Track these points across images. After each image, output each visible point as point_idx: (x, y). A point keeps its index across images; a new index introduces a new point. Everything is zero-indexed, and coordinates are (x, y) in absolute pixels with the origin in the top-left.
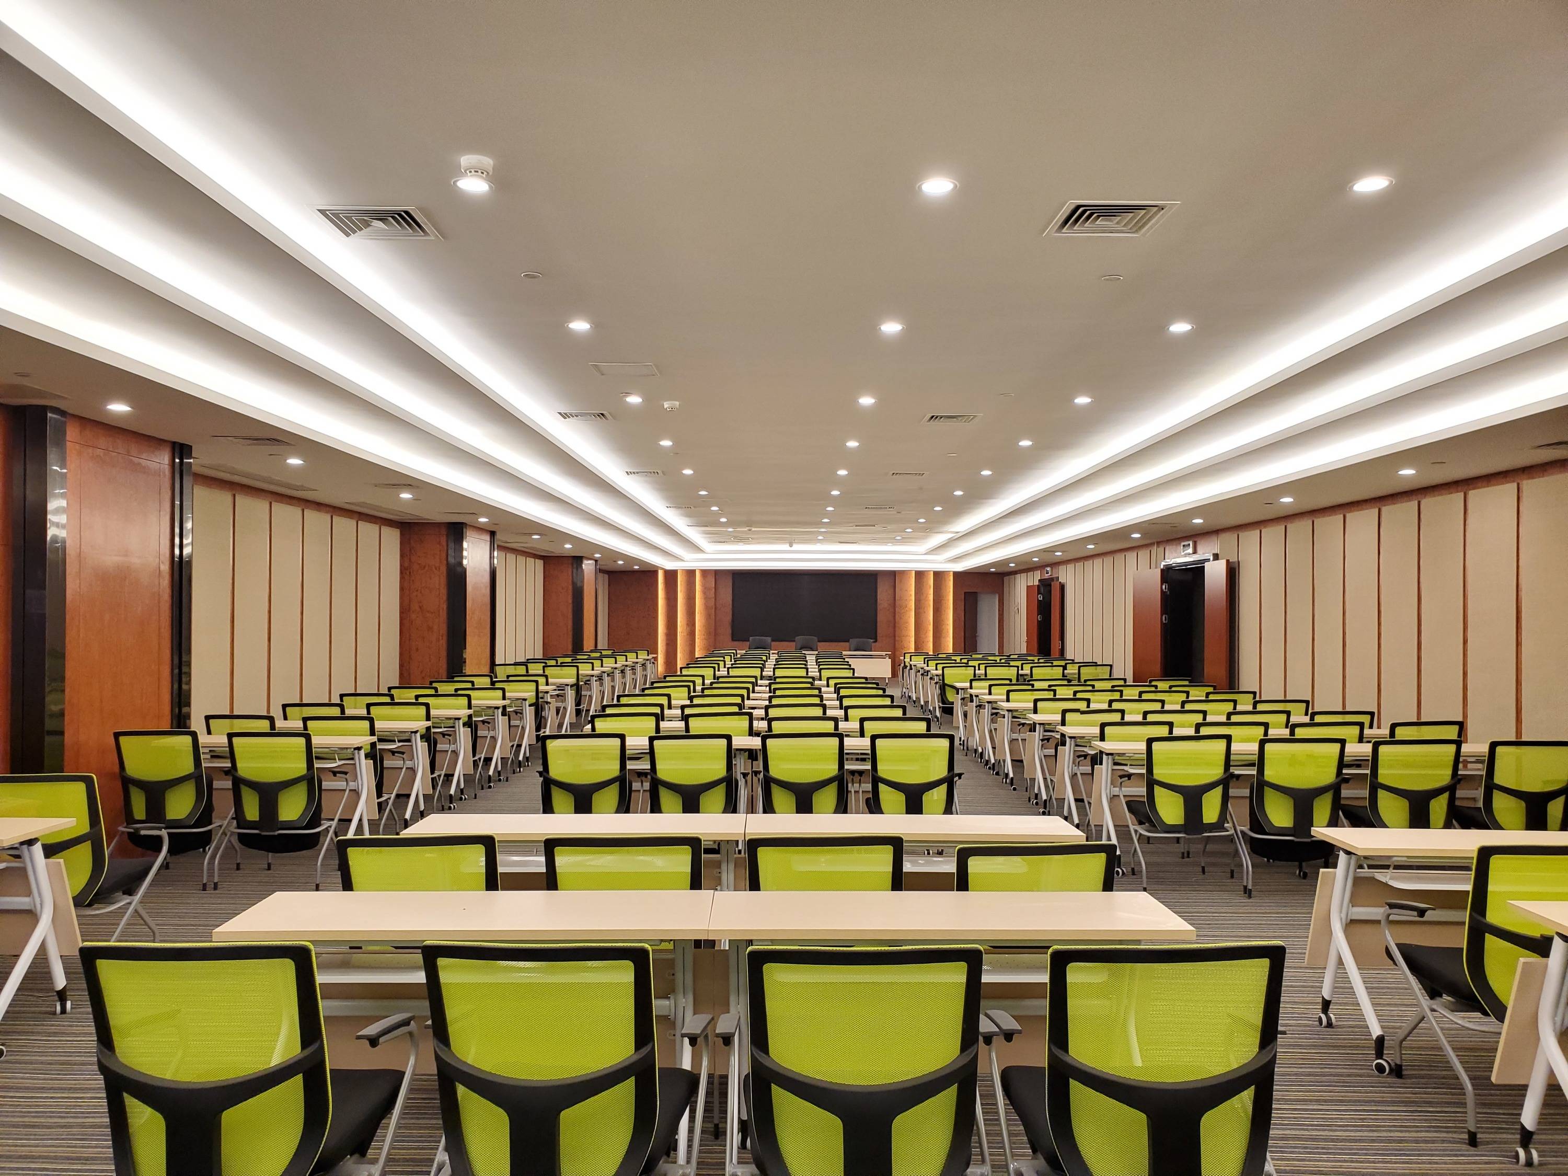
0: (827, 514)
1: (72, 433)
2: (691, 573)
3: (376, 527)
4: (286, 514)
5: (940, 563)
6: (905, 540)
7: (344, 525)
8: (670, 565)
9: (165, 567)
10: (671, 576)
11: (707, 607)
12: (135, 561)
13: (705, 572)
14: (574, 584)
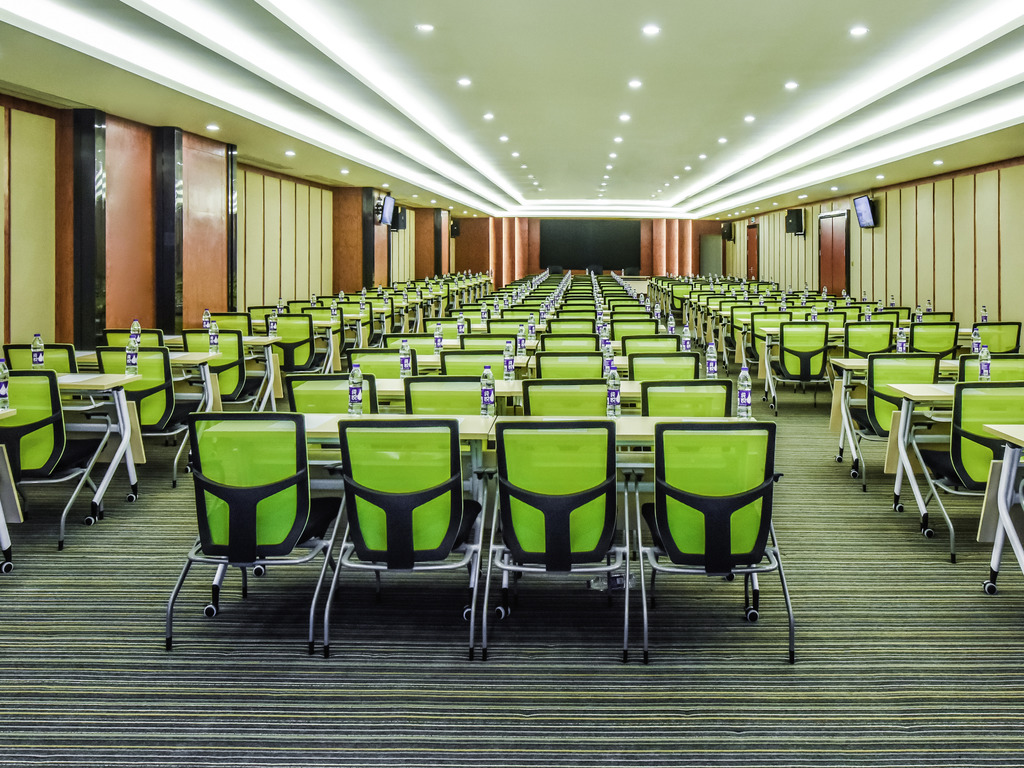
0: (605, 181)
1: (185, 140)
2: (511, 221)
3: (319, 190)
4: (272, 183)
5: (682, 213)
6: (657, 197)
7: (302, 189)
8: (498, 214)
9: (224, 218)
10: (498, 222)
11: (523, 245)
12: (211, 215)
13: (521, 219)
14: (435, 227)
